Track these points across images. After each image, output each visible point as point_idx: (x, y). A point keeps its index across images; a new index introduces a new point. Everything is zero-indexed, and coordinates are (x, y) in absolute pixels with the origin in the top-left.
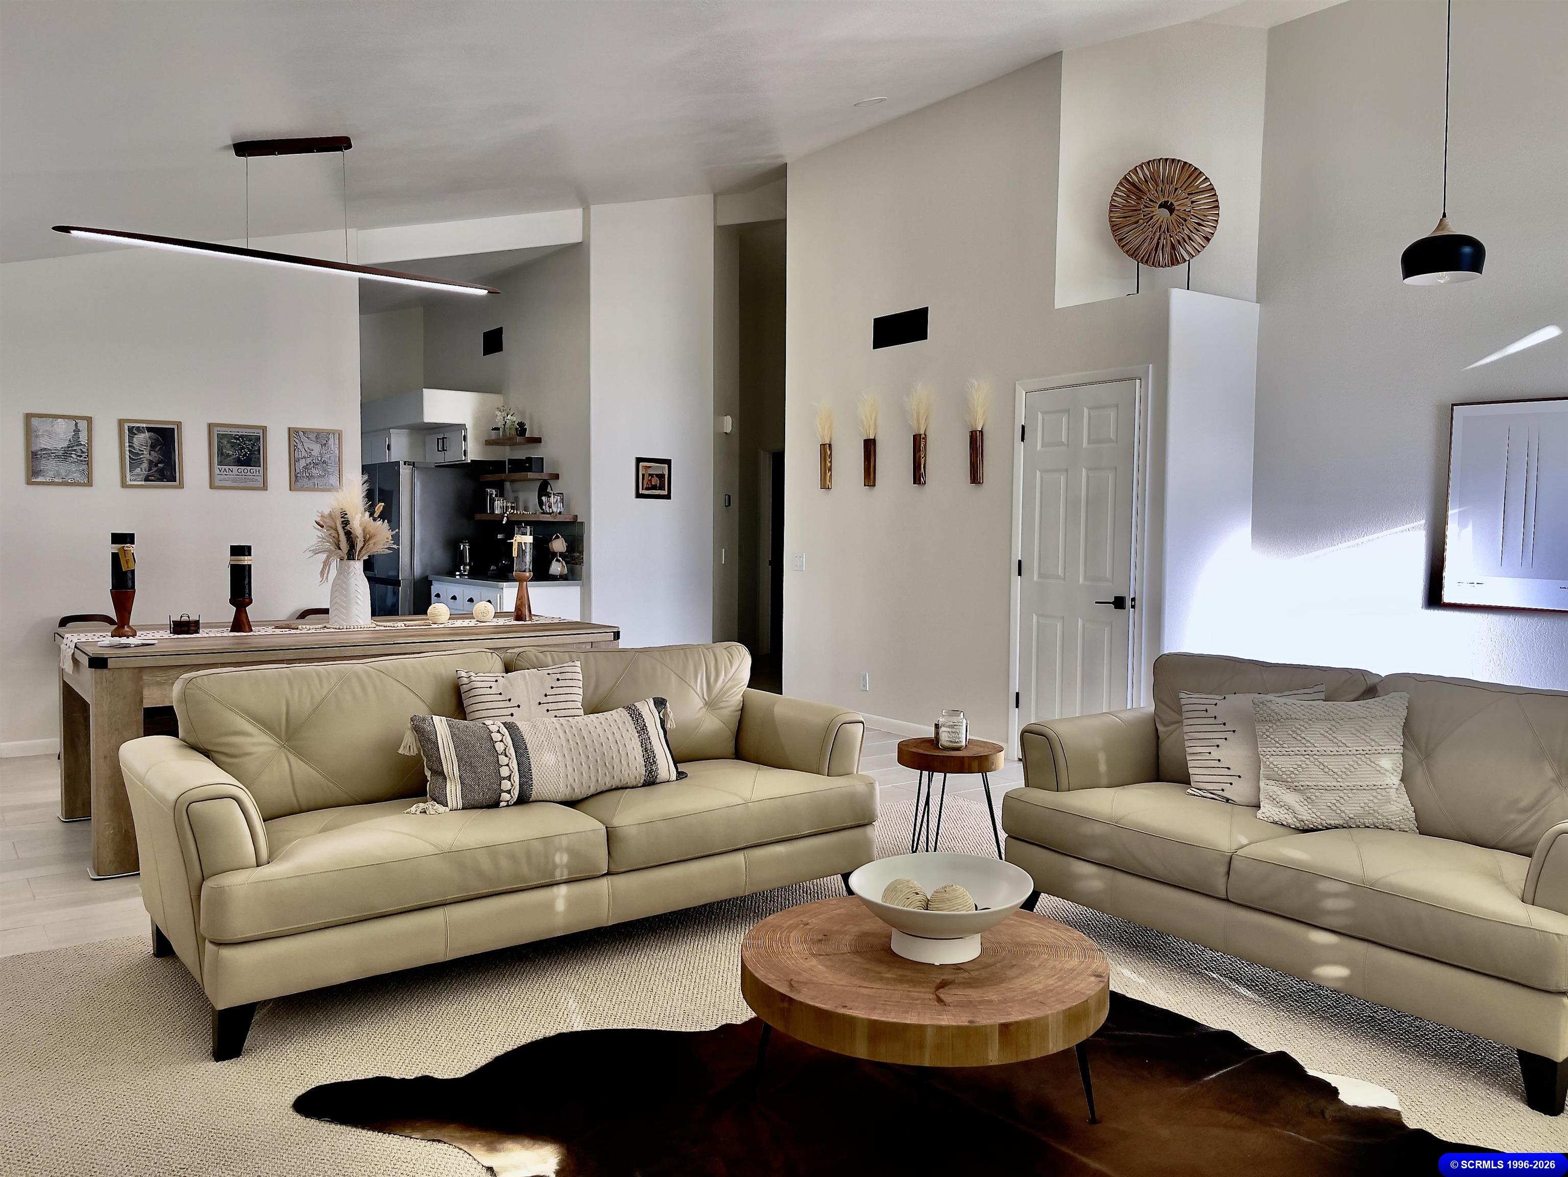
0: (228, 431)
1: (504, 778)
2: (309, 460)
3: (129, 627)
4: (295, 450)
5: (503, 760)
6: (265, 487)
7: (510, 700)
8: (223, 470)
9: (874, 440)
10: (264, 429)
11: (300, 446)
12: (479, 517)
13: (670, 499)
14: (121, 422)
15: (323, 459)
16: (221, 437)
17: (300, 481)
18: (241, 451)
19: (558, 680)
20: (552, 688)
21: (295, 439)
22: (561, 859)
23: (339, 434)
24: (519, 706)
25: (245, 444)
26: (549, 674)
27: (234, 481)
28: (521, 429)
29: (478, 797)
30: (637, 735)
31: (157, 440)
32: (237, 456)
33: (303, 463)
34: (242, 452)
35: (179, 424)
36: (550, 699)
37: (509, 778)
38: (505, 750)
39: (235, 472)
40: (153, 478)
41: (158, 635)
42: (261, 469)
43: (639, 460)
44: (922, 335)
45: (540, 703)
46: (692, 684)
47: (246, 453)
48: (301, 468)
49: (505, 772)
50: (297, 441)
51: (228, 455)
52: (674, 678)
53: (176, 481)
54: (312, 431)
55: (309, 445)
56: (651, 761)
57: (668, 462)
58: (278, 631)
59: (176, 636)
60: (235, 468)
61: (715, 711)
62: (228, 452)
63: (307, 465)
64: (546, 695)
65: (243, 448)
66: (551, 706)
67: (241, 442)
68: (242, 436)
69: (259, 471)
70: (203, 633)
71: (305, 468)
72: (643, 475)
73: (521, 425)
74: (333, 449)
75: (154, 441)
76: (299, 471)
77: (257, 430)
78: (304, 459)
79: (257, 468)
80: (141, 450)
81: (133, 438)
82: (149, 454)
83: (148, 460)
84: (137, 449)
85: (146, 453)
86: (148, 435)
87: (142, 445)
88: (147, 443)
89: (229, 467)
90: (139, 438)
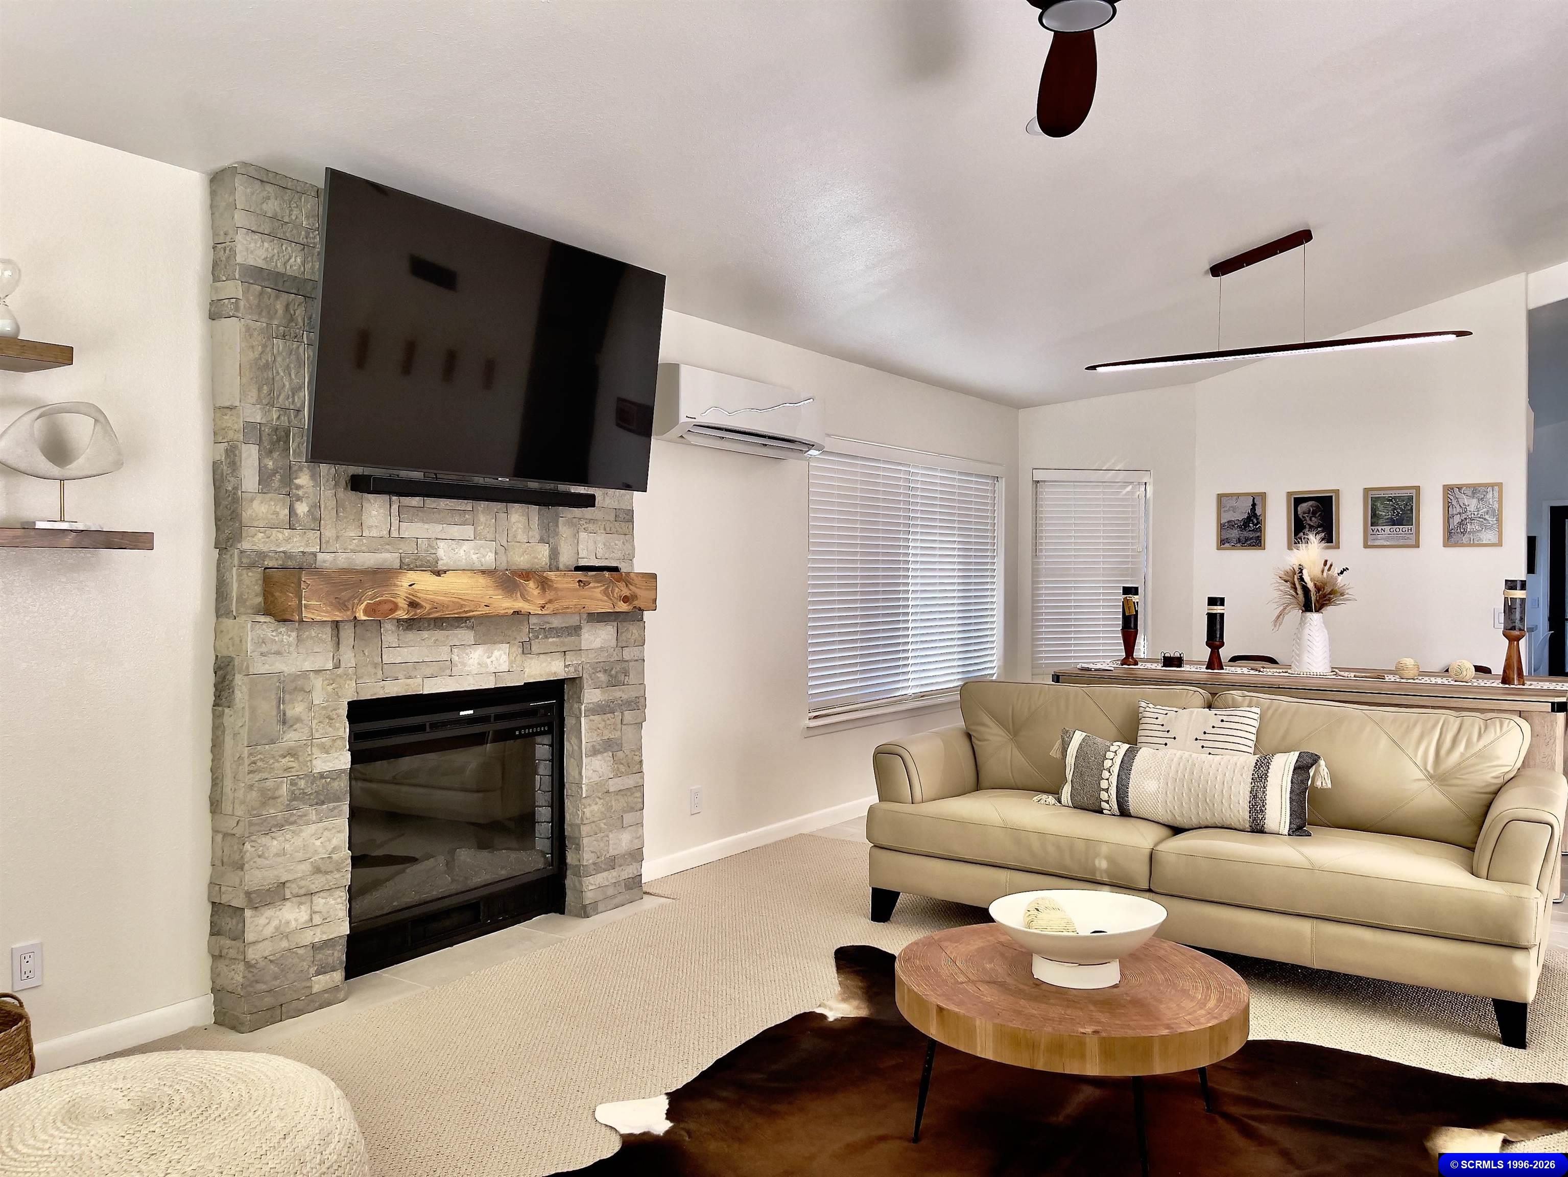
0: (1382, 494)
1: (1103, 790)
2: (1464, 516)
3: (1133, 658)
4: (1449, 507)
5: (1106, 774)
6: (1417, 546)
7: (1168, 731)
8: (1376, 530)
10: (1418, 489)
11: (1454, 503)
14: (1289, 495)
15: (1480, 514)
16: (1375, 500)
17: (1454, 537)
19: (1222, 721)
20: (1213, 727)
21: (1449, 496)
22: (1103, 864)
23: (1501, 486)
24: (1175, 738)
25: (1397, 504)
26: (1216, 714)
27: (1387, 539)
29: (1085, 801)
30: (1251, 781)
31: (1317, 507)
32: (1390, 516)
33: (1457, 519)
34: (1395, 513)
35: (1337, 492)
36: (1207, 737)
37: (1107, 790)
38: (1110, 767)
39: (1388, 532)
41: (1154, 666)
45: (1196, 739)
46: (1410, 752)
47: (1399, 513)
48: (1455, 525)
49: (1104, 784)
50: (1452, 498)
52: (1384, 741)
53: (1332, 542)
54: (1468, 486)
55: (1464, 500)
56: (1258, 809)
58: (1252, 672)
59: (1164, 668)
60: (1387, 528)
61: (1445, 788)
63: (1462, 520)
64: (1205, 733)
65: (1395, 509)
66: (1206, 744)
68: (1395, 498)
69: (1411, 530)
70: (1186, 668)
71: (1461, 523)
74: (1492, 503)
75: (1315, 508)
76: (1453, 528)
77: (1411, 491)
78: (1459, 515)
79: (1410, 527)
80: (1303, 517)
81: (1299, 508)
82: (1311, 520)
83: (1309, 525)
84: (1301, 516)
85: (1308, 519)
86: (1310, 503)
87: (1304, 513)
88: (1310, 510)
89: (1383, 527)
90: (1303, 507)
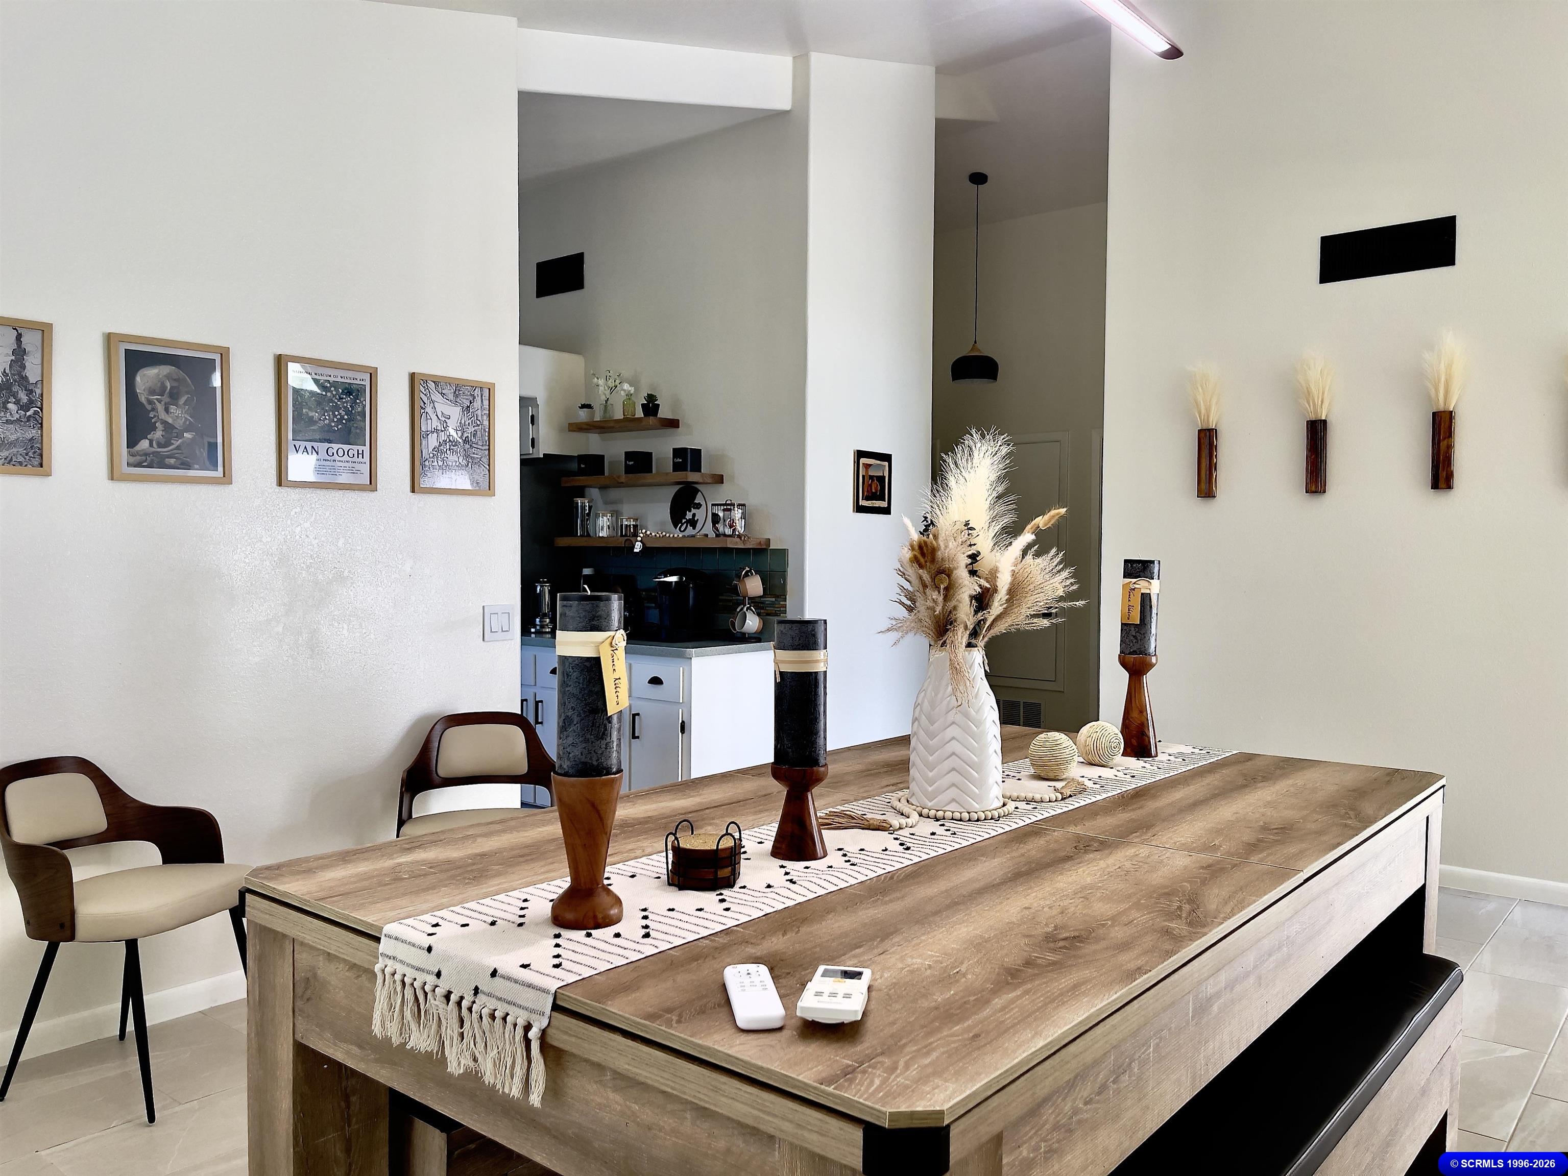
2: (443, 437)
4: (420, 416)
6: (372, 486)
8: (301, 449)
9: (1325, 422)
10: (373, 375)
11: (428, 409)
12: (563, 542)
13: (890, 514)
14: (110, 340)
15: (465, 435)
17: (428, 474)
18: (334, 413)
21: (421, 395)
23: (490, 388)
25: (340, 400)
27: (320, 468)
28: (651, 407)
31: (178, 379)
32: (327, 423)
33: (431, 440)
34: (336, 416)
35: (222, 352)
39: (322, 452)
40: (172, 461)
42: (366, 449)
43: (860, 454)
44: (1447, 258)
47: (342, 418)
48: (430, 450)
50: (425, 399)
51: (312, 421)
53: (217, 470)
54: (449, 381)
55: (444, 407)
57: (887, 458)
60: (323, 445)
62: (311, 414)
63: (440, 445)
65: (337, 408)
67: (334, 396)
68: (335, 386)
69: (362, 454)
71: (436, 449)
72: (863, 476)
73: (651, 398)
74: (480, 418)
75: (175, 384)
76: (427, 457)
77: (359, 376)
78: (435, 434)
79: (361, 448)
80: (150, 402)
81: (138, 379)
82: (167, 410)
83: (165, 423)
84: (143, 399)
85: (160, 407)
86: (165, 370)
87: (152, 392)
88: (163, 387)
89: (315, 445)
90: (147, 377)
